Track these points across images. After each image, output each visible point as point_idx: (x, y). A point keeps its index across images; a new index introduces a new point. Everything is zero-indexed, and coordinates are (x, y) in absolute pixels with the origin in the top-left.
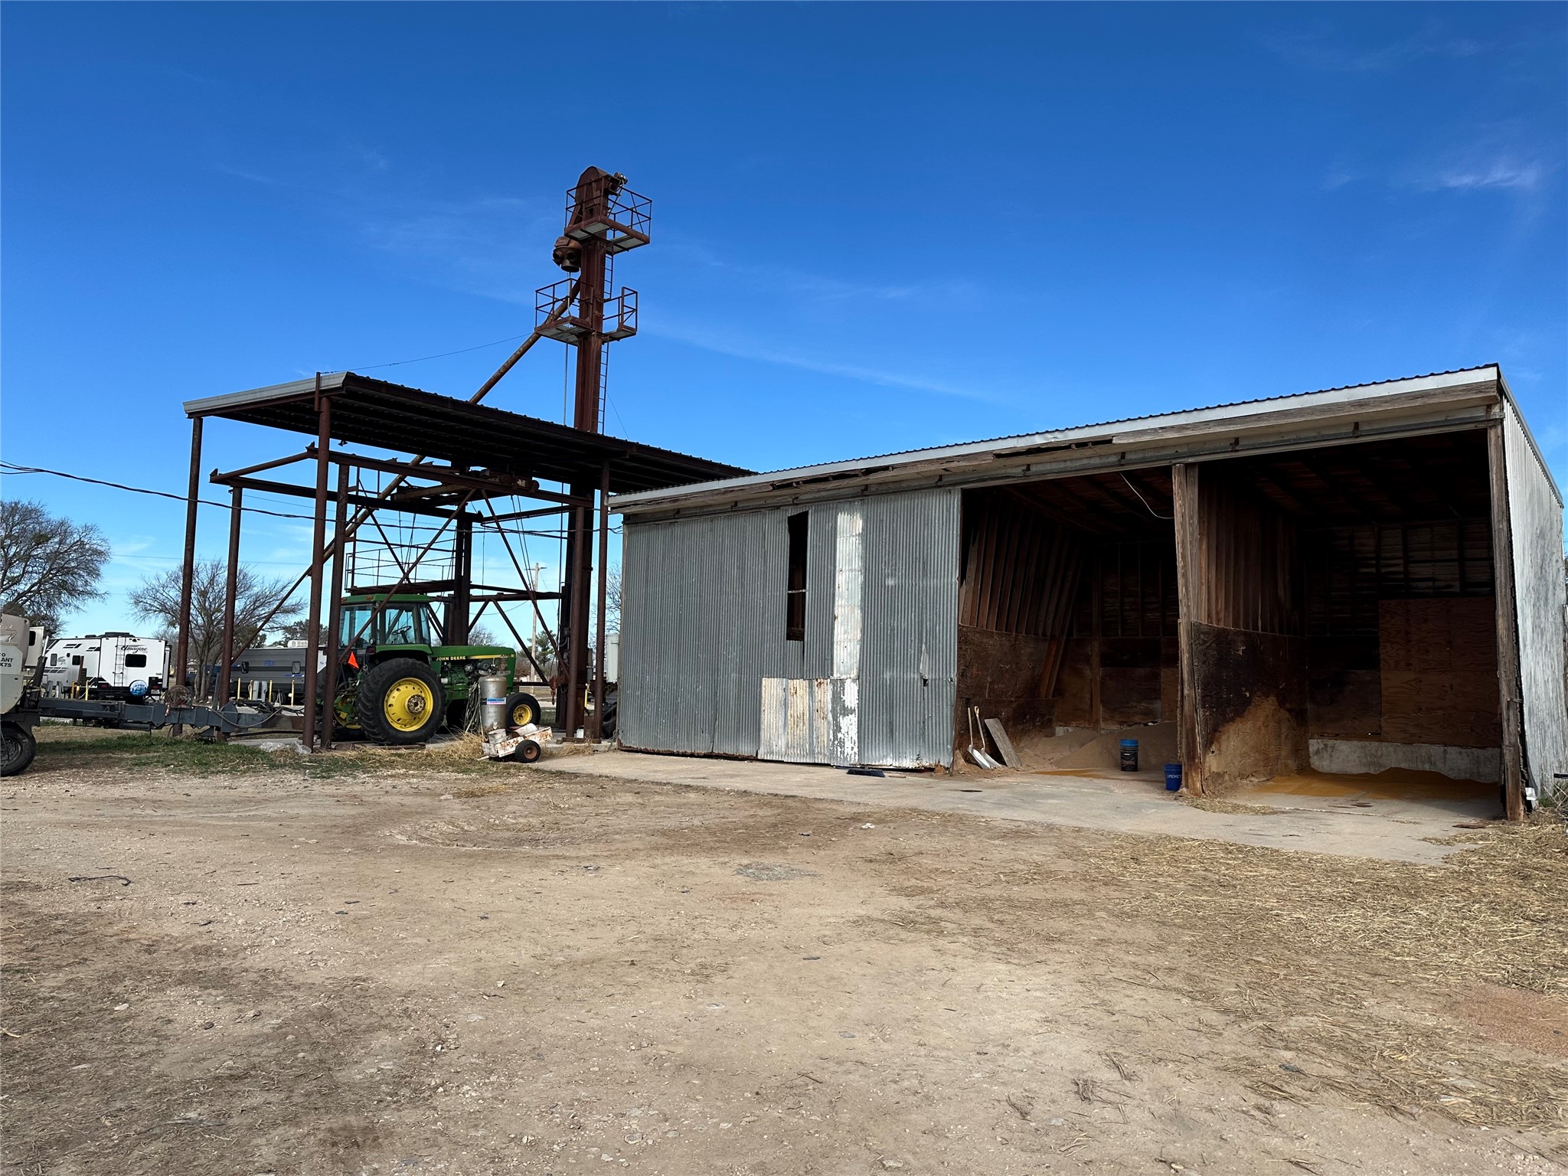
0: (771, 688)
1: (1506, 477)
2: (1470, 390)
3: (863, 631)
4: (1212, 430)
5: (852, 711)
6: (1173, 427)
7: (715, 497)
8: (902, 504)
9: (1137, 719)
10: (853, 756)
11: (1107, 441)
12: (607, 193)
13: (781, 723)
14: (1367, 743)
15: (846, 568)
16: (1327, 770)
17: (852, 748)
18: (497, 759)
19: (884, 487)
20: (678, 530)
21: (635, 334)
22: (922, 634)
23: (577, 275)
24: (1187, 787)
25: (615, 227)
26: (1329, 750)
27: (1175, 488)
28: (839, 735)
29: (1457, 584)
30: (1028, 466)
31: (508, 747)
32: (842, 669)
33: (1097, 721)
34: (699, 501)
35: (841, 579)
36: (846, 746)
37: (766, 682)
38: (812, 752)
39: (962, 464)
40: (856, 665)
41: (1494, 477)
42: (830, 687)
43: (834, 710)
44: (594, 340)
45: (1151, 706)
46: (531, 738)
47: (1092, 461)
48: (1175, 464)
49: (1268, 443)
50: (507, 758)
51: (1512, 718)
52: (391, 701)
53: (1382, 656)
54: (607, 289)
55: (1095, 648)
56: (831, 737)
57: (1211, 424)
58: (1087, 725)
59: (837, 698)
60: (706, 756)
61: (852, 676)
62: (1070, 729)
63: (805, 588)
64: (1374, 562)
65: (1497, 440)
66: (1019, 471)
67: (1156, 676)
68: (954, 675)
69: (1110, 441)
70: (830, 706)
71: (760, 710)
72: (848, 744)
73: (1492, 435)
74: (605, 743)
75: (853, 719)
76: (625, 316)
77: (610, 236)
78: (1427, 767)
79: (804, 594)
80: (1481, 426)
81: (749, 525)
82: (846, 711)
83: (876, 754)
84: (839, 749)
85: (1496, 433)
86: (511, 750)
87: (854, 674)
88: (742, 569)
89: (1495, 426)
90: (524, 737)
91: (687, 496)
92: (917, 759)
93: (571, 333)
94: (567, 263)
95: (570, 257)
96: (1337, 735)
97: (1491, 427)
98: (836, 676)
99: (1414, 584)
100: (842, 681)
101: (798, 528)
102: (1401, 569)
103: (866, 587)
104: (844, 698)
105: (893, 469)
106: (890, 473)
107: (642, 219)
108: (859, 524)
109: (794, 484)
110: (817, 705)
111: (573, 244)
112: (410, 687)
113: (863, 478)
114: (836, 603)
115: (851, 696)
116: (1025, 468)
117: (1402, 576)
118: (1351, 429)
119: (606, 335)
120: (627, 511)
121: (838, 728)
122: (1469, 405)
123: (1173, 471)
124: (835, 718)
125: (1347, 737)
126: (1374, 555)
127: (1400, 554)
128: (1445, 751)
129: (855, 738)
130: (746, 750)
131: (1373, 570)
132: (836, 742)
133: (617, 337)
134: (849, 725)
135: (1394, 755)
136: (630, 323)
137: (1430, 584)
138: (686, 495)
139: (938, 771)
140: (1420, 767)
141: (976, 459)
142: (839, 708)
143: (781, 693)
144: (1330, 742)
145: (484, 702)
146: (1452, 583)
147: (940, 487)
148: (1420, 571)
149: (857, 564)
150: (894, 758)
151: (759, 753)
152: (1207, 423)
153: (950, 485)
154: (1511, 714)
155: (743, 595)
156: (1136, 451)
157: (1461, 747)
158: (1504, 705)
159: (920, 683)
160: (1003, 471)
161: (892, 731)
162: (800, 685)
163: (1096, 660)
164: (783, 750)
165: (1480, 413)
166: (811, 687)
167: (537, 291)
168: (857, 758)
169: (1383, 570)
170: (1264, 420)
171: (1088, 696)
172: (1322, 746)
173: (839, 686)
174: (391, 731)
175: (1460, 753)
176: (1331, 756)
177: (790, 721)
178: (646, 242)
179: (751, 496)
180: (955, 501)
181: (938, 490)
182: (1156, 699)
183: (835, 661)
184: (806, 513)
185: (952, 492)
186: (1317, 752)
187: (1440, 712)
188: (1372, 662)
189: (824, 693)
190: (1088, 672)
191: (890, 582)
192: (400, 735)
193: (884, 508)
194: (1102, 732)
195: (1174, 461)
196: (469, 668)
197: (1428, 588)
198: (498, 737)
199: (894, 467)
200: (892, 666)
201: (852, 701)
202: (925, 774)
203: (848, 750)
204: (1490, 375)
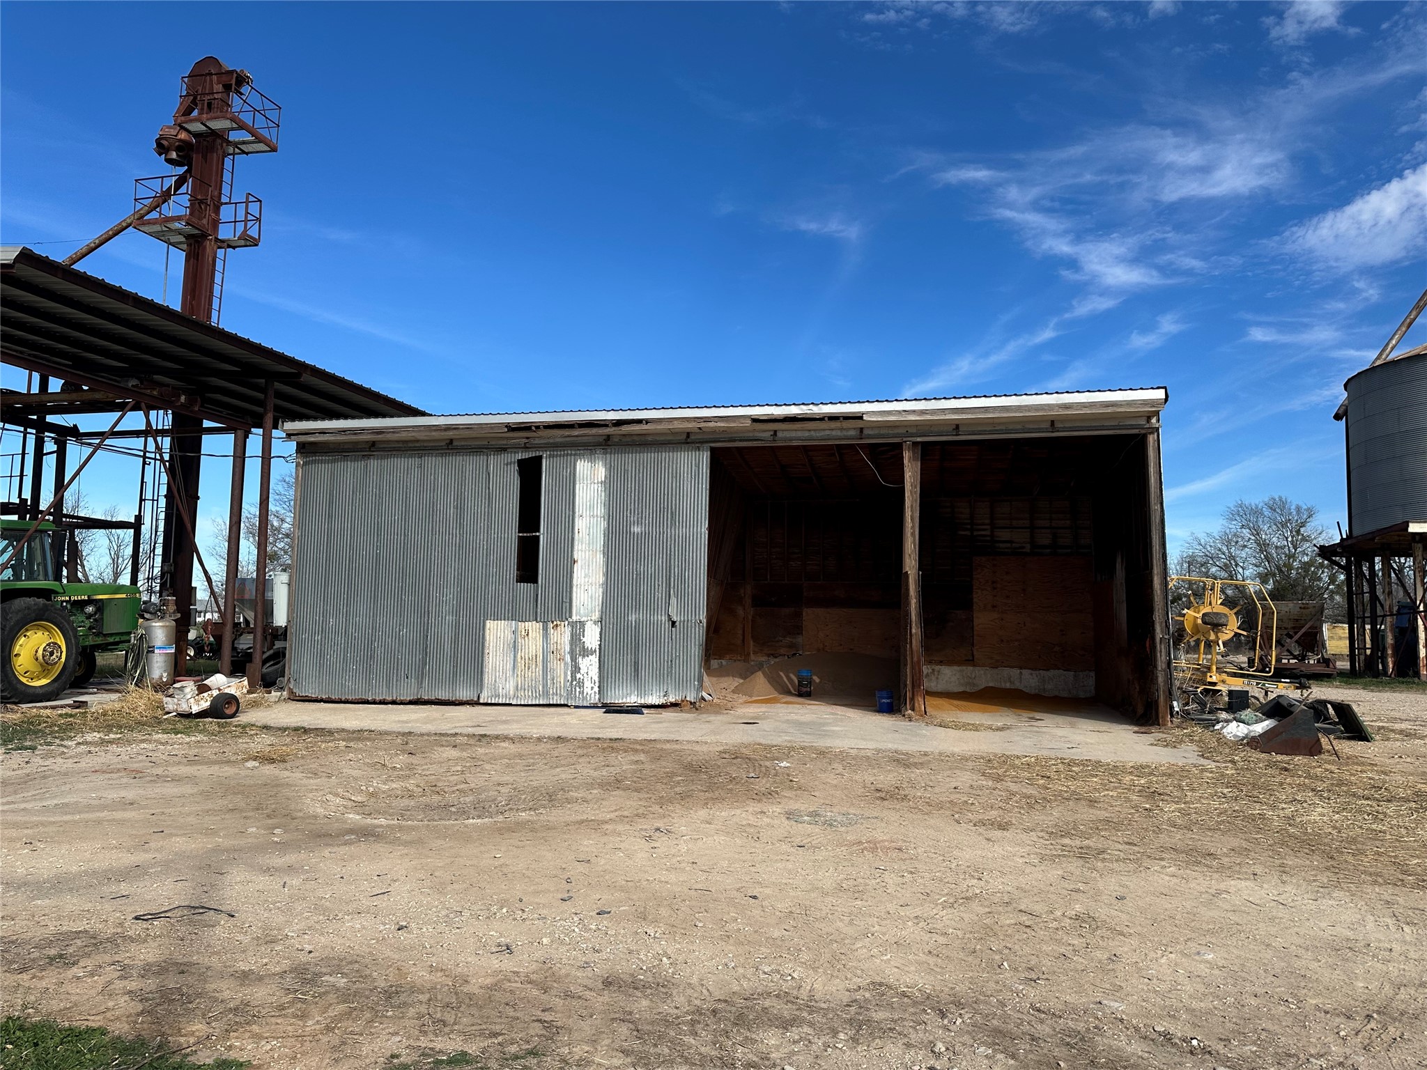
0: (497, 632)
1: (1160, 470)
2: (1146, 404)
3: (606, 575)
4: (947, 417)
5: (592, 652)
6: (914, 411)
7: (434, 433)
8: (648, 457)
9: (782, 651)
10: (593, 695)
11: (858, 417)
12: (227, 88)
13: (509, 666)
14: (964, 668)
15: (586, 513)
16: (934, 689)
17: (592, 688)
18: (188, 716)
19: (628, 439)
20: (374, 464)
21: (256, 245)
22: (670, 579)
23: (181, 170)
24: (913, 710)
25: (242, 127)
26: (936, 673)
27: (906, 461)
28: (578, 676)
29: (1028, 546)
30: (775, 432)
31: (202, 702)
32: (582, 612)
33: (749, 654)
34: (404, 436)
35: (580, 524)
36: (585, 686)
37: (490, 624)
38: (546, 693)
39: (719, 424)
40: (598, 609)
41: (1152, 470)
42: (568, 631)
43: (572, 652)
44: (209, 245)
45: (794, 641)
46: (227, 691)
47: (834, 433)
48: (905, 442)
49: (985, 431)
50: (202, 714)
51: (1163, 650)
52: (17, 649)
53: (975, 600)
54: (226, 189)
55: (747, 591)
56: (569, 678)
57: (946, 412)
58: (739, 658)
59: (576, 639)
60: (411, 703)
61: (593, 618)
62: (724, 662)
63: (539, 531)
64: (969, 527)
65: (1154, 443)
66: (767, 435)
67: (798, 615)
68: (703, 616)
69: (861, 418)
70: (568, 648)
71: (483, 653)
72: (588, 684)
73: (1151, 439)
74: (275, 694)
75: (594, 659)
76: (249, 224)
77: (234, 136)
78: (1008, 686)
79: (538, 537)
80: (1143, 432)
81: (470, 465)
82: (586, 652)
83: (618, 692)
84: (578, 689)
85: (1154, 438)
86: (205, 704)
87: (596, 616)
88: (460, 508)
89: (1152, 433)
90: (220, 690)
91: (395, 430)
92: (665, 696)
93: (179, 232)
94: (174, 155)
95: (178, 149)
96: (941, 662)
97: (1150, 433)
98: (575, 618)
99: (997, 545)
100: (582, 624)
101: (530, 474)
102: (988, 533)
103: (610, 534)
104: (584, 640)
105: (647, 423)
106: (644, 427)
107: (271, 124)
108: (600, 471)
109: (533, 428)
110: (553, 648)
111: (183, 136)
112: (40, 634)
113: (614, 429)
114: (576, 547)
115: (592, 637)
116: (772, 433)
117: (988, 538)
118: (1048, 425)
119: (223, 241)
120: (303, 438)
121: (576, 669)
122: (1137, 415)
123: (904, 447)
124: (574, 659)
125: (950, 662)
126: (969, 521)
127: (987, 521)
128: (1021, 673)
129: (596, 678)
130: (464, 694)
131: (968, 533)
132: (574, 683)
133: (233, 244)
134: (590, 667)
135: (984, 677)
136: (253, 232)
137: (1009, 545)
138: (393, 428)
139: (684, 706)
140: (1003, 686)
141: (734, 422)
142: (578, 648)
143: (510, 636)
144: (937, 668)
145: (151, 650)
146: (1024, 545)
147: (688, 443)
148: (1004, 535)
149: (600, 510)
150: (639, 695)
151: (482, 696)
152: (943, 411)
153: (699, 442)
154: (1163, 647)
155: (461, 535)
156: (872, 428)
157: (1032, 669)
158: (1158, 640)
159: (668, 625)
160: (751, 434)
161: (636, 670)
162: (534, 627)
163: (748, 601)
164: (511, 692)
165: (1143, 422)
166: (545, 629)
167: (136, 180)
168: (597, 696)
169: (975, 533)
170: (989, 412)
171: (740, 632)
172: (930, 670)
173: (578, 630)
174: (19, 686)
175: (1031, 674)
176: (937, 678)
177: (520, 664)
178: (274, 150)
179: (478, 436)
180: (705, 457)
181: (687, 446)
182: (798, 634)
183: (574, 604)
184: (540, 458)
185: (701, 449)
186: (927, 675)
187: (1016, 643)
188: (968, 605)
189: (562, 636)
190: (740, 612)
191: (637, 529)
192: (31, 691)
193: (631, 460)
194: (752, 663)
195: (905, 439)
196: (90, 609)
197: (1007, 548)
198: (187, 690)
199: (647, 421)
200: (637, 609)
201: (593, 642)
202: (671, 709)
203: (587, 690)
204: (1160, 394)
